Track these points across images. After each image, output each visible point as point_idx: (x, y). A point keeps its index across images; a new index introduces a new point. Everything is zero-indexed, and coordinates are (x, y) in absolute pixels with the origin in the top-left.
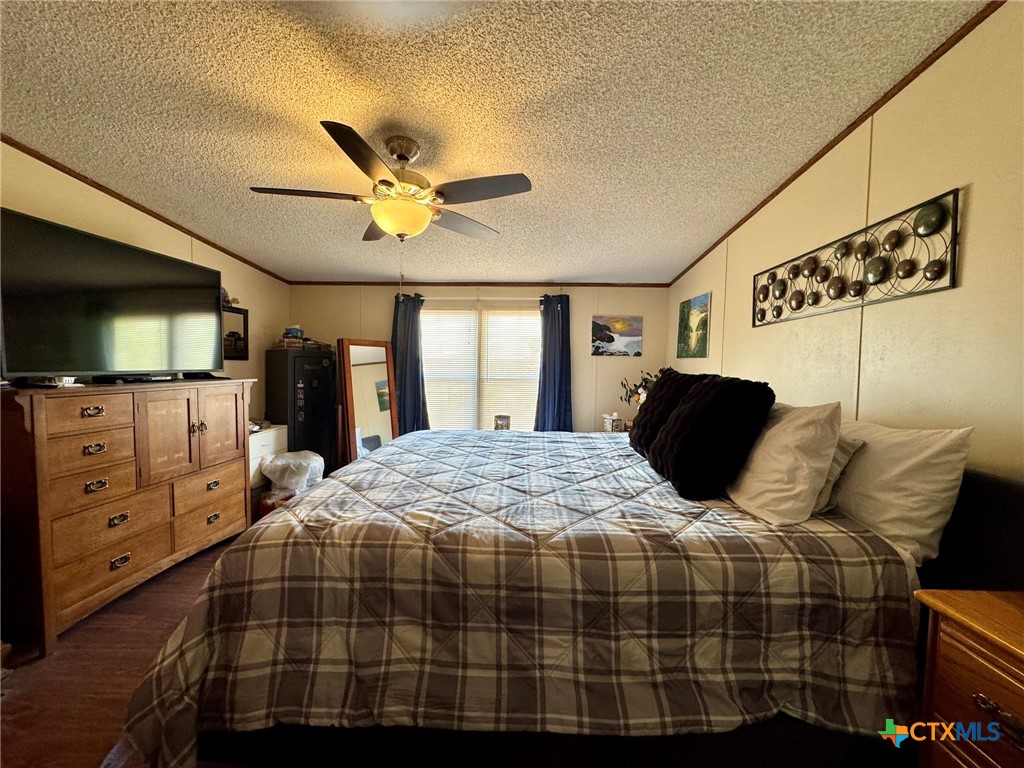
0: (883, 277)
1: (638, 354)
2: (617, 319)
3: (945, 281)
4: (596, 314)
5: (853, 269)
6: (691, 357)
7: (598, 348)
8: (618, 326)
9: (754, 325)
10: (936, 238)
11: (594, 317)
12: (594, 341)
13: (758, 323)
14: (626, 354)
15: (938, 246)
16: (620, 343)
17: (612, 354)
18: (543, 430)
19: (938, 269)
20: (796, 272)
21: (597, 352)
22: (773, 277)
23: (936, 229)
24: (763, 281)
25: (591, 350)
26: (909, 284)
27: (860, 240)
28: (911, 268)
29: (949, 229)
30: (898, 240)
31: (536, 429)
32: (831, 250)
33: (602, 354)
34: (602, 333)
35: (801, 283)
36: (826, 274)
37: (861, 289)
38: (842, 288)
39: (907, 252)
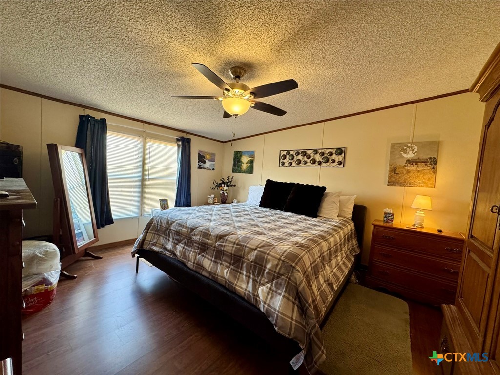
0: (327, 161)
1: (214, 169)
2: (208, 154)
3: (342, 165)
4: (200, 150)
5: (318, 158)
6: (242, 173)
7: (200, 165)
8: (208, 156)
9: (279, 166)
10: (340, 156)
11: (199, 151)
12: (199, 162)
13: (281, 165)
14: (210, 169)
15: (340, 158)
16: (208, 164)
17: (205, 169)
18: (179, 206)
19: (340, 163)
20: (298, 154)
21: (200, 167)
22: (288, 153)
23: (340, 154)
24: (285, 153)
25: (197, 166)
26: (334, 165)
27: (320, 151)
28: (334, 161)
29: (343, 155)
30: (331, 154)
31: (176, 206)
32: (312, 151)
33: (201, 168)
34: (202, 159)
35: (300, 157)
36: (309, 157)
37: (320, 163)
38: (314, 161)
39: (333, 157)
